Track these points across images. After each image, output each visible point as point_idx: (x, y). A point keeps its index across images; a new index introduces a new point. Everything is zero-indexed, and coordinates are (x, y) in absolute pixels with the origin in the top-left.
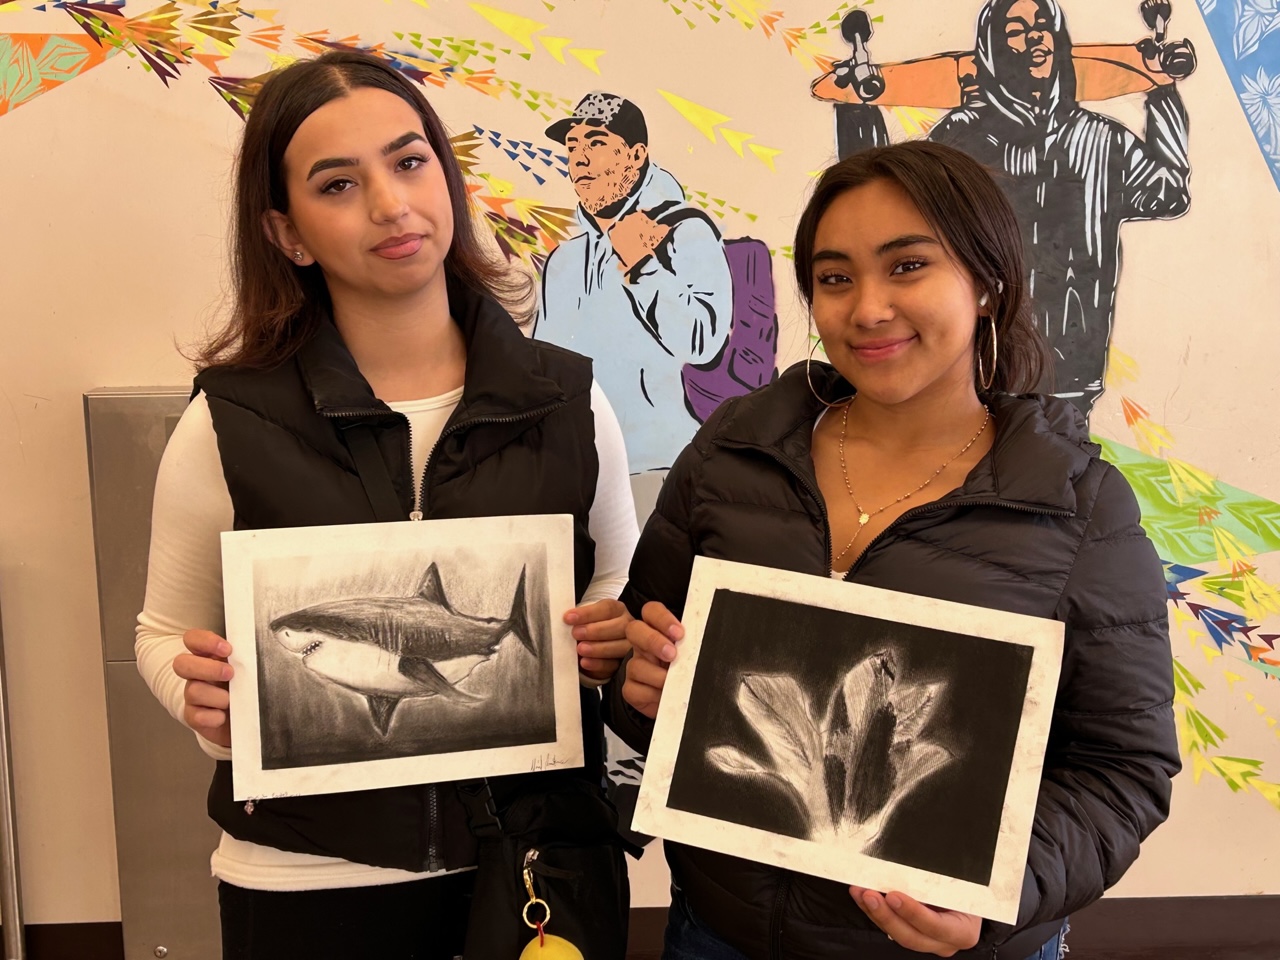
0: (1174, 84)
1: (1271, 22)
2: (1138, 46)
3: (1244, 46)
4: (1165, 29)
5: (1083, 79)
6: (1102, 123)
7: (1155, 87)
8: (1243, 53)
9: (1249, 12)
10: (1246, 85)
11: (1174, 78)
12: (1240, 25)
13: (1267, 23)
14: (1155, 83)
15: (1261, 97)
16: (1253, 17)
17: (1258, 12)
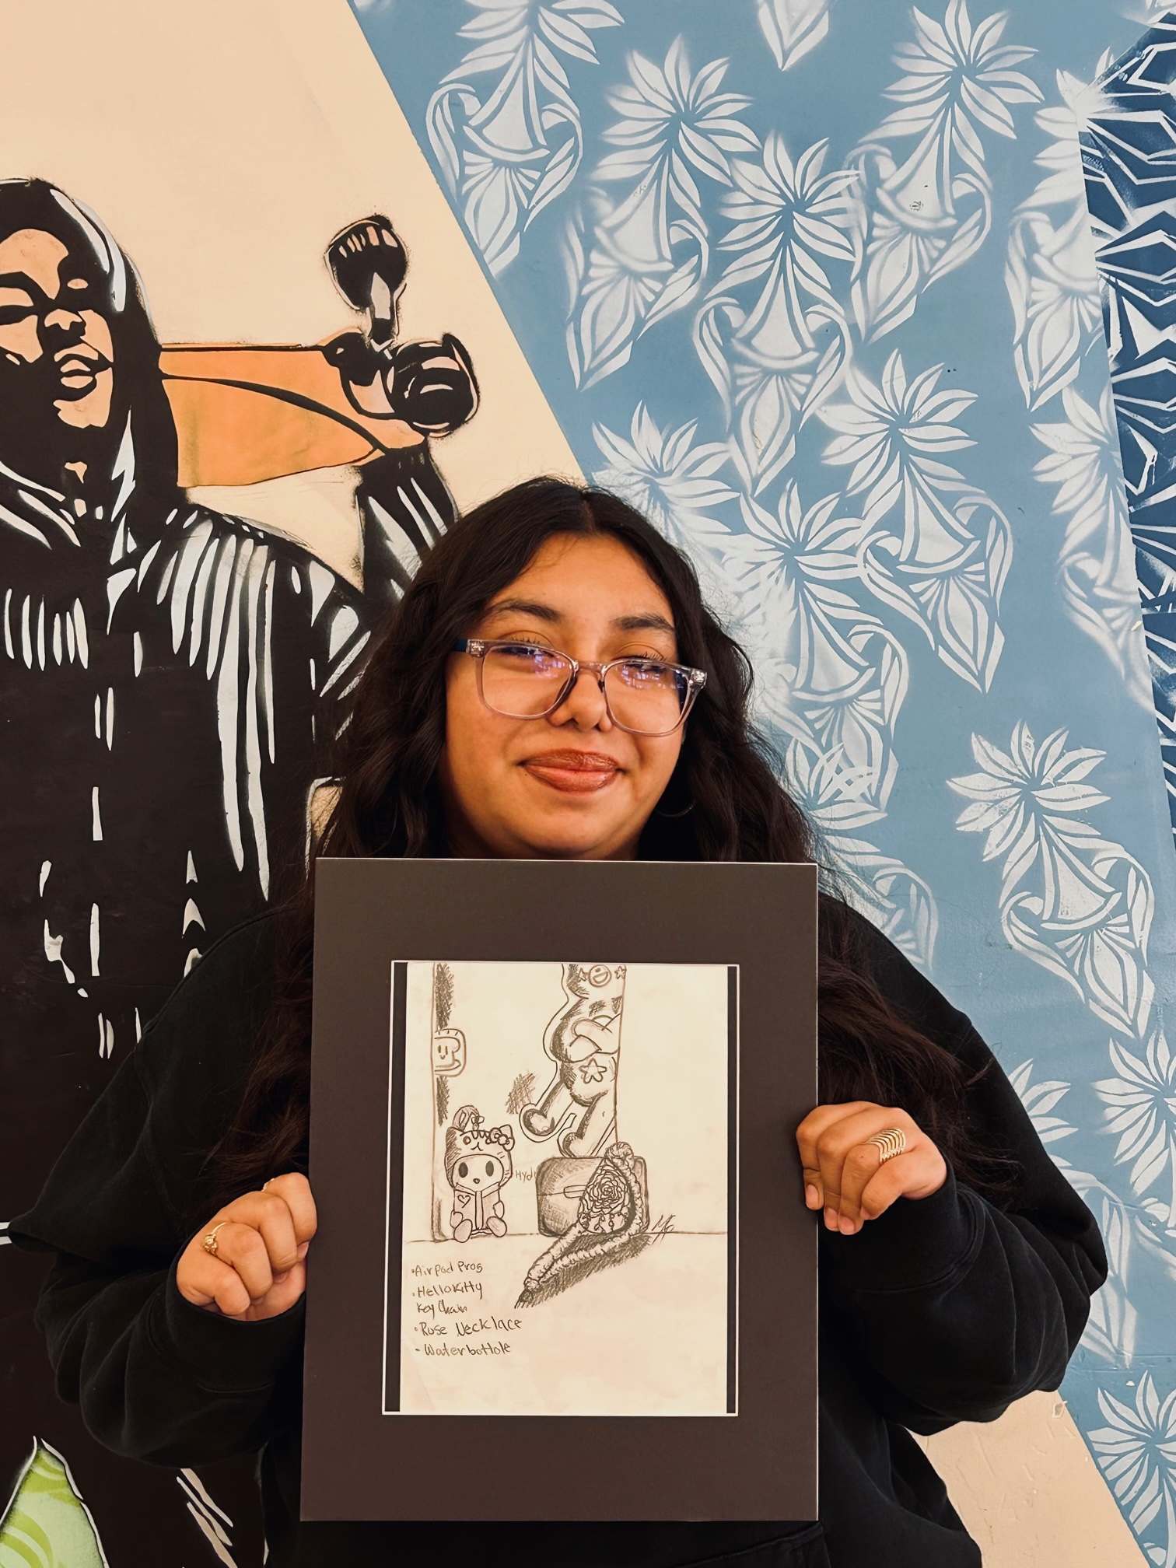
0: (425, 448)
1: (658, 295)
2: (329, 352)
3: (595, 354)
4: (394, 309)
5: (194, 430)
6: (249, 543)
7: (378, 453)
8: (591, 372)
9: (603, 267)
10: (607, 451)
11: (425, 433)
12: (582, 301)
13: (651, 298)
14: (376, 444)
15: (645, 480)
16: (614, 282)
17: (625, 271)
